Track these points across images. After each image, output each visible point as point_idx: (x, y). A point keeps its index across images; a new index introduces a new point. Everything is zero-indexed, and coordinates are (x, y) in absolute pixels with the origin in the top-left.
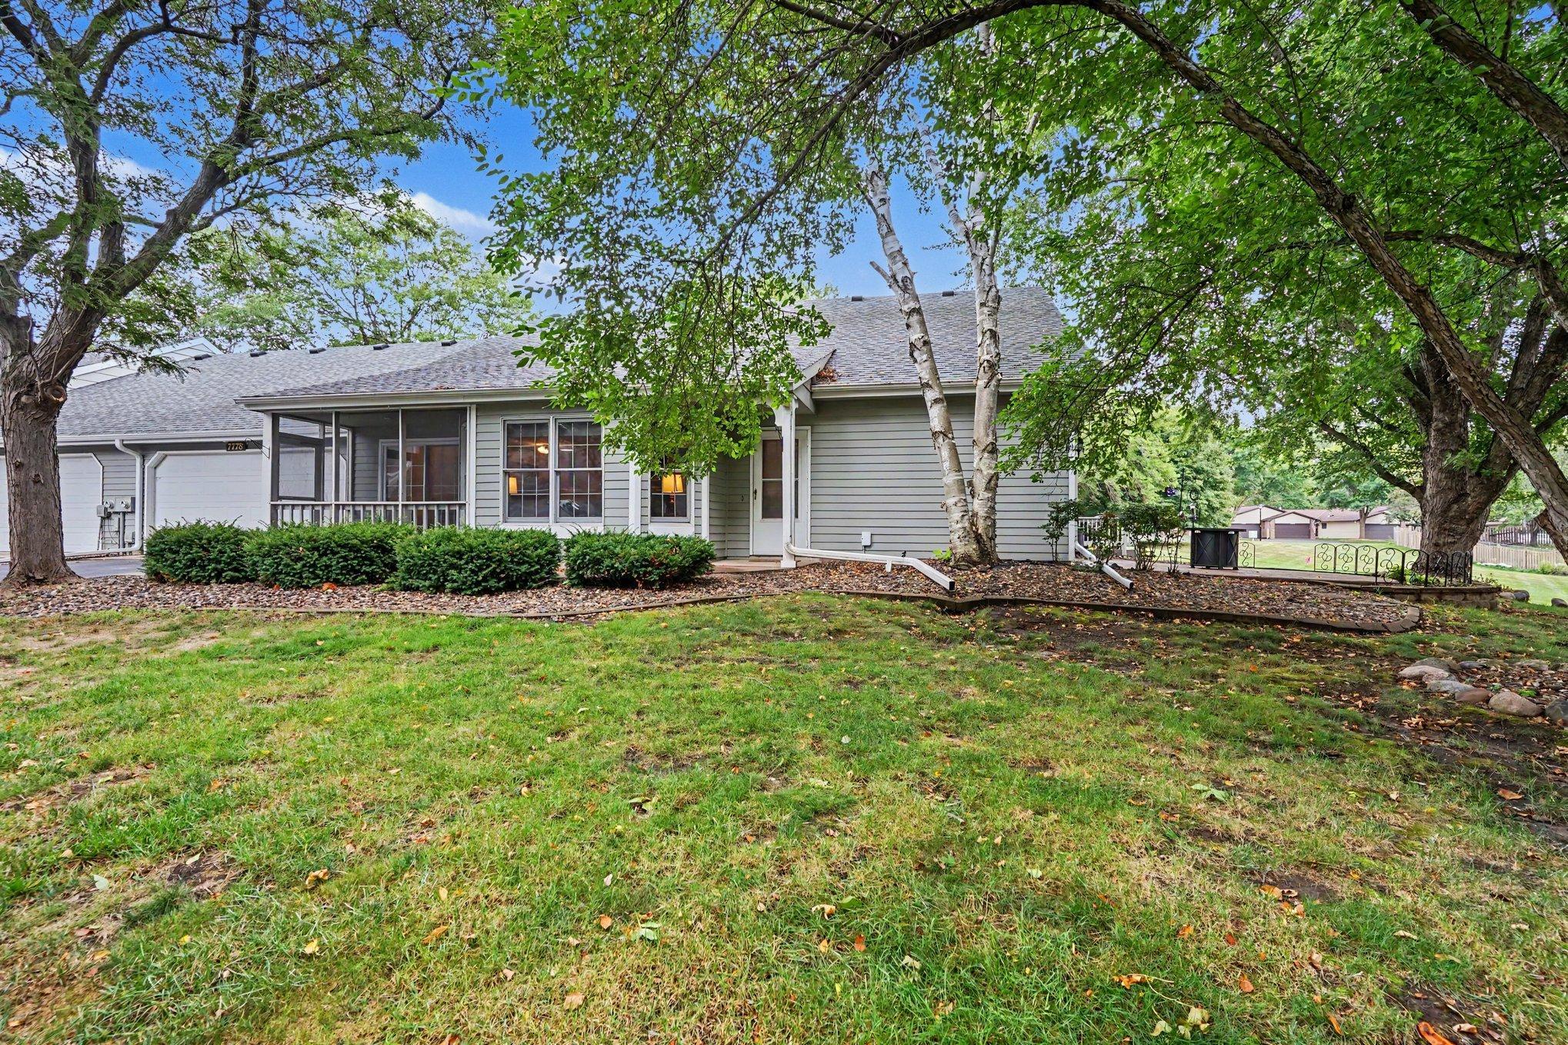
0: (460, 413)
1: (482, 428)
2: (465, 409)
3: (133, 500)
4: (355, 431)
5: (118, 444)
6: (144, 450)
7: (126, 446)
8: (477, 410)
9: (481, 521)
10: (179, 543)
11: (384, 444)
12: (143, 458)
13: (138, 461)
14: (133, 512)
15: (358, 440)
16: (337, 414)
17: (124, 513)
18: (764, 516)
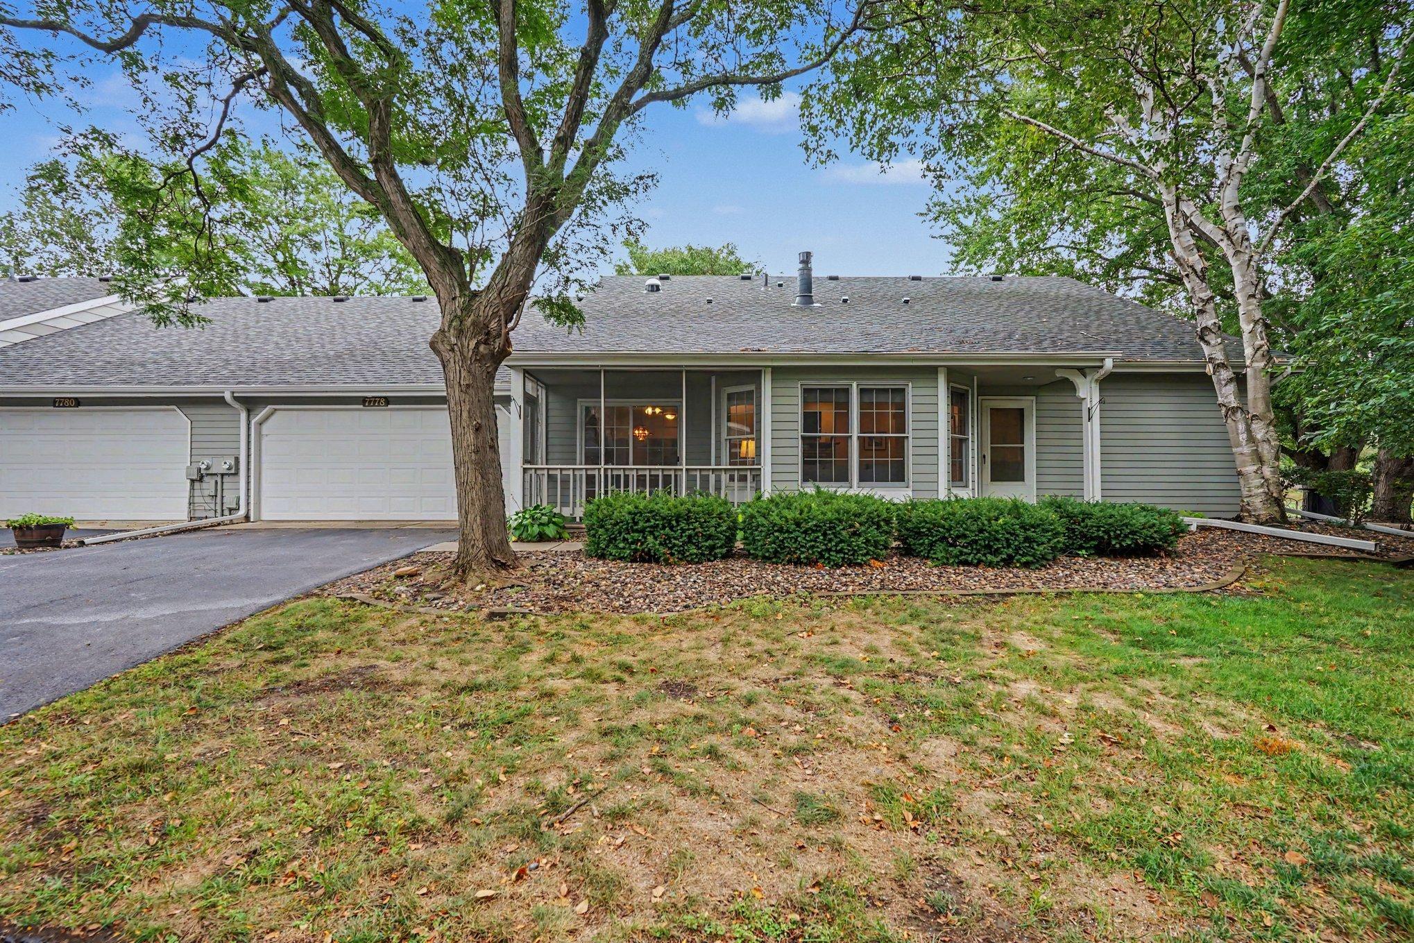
0: (754, 375)
1: (780, 392)
2: (760, 372)
3: (237, 460)
4: (548, 388)
5: (228, 396)
6: (251, 403)
7: (236, 399)
8: (772, 373)
9: (781, 486)
10: (678, 518)
11: (582, 404)
12: (249, 411)
13: (243, 415)
14: (237, 474)
15: (550, 399)
16: (605, 372)
17: (223, 475)
18: (993, 480)
